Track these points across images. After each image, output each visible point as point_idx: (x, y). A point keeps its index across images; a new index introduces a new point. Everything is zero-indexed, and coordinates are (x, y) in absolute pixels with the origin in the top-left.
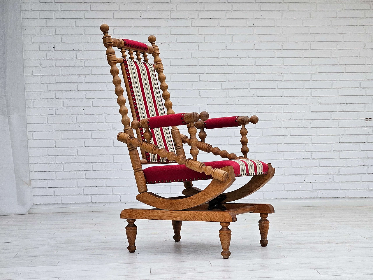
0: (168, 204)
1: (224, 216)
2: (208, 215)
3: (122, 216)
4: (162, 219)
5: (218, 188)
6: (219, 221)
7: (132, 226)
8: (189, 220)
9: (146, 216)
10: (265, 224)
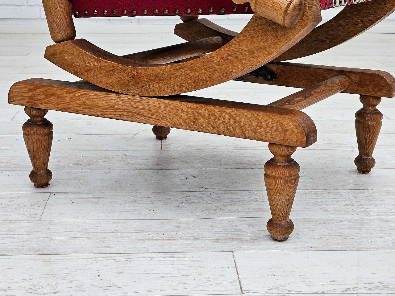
0: (126, 78)
1: (282, 126)
2: (234, 119)
3: (13, 98)
4: (111, 116)
5: (266, 44)
6: (266, 139)
7: (39, 125)
8: (180, 126)
9: (70, 103)
10: (372, 122)
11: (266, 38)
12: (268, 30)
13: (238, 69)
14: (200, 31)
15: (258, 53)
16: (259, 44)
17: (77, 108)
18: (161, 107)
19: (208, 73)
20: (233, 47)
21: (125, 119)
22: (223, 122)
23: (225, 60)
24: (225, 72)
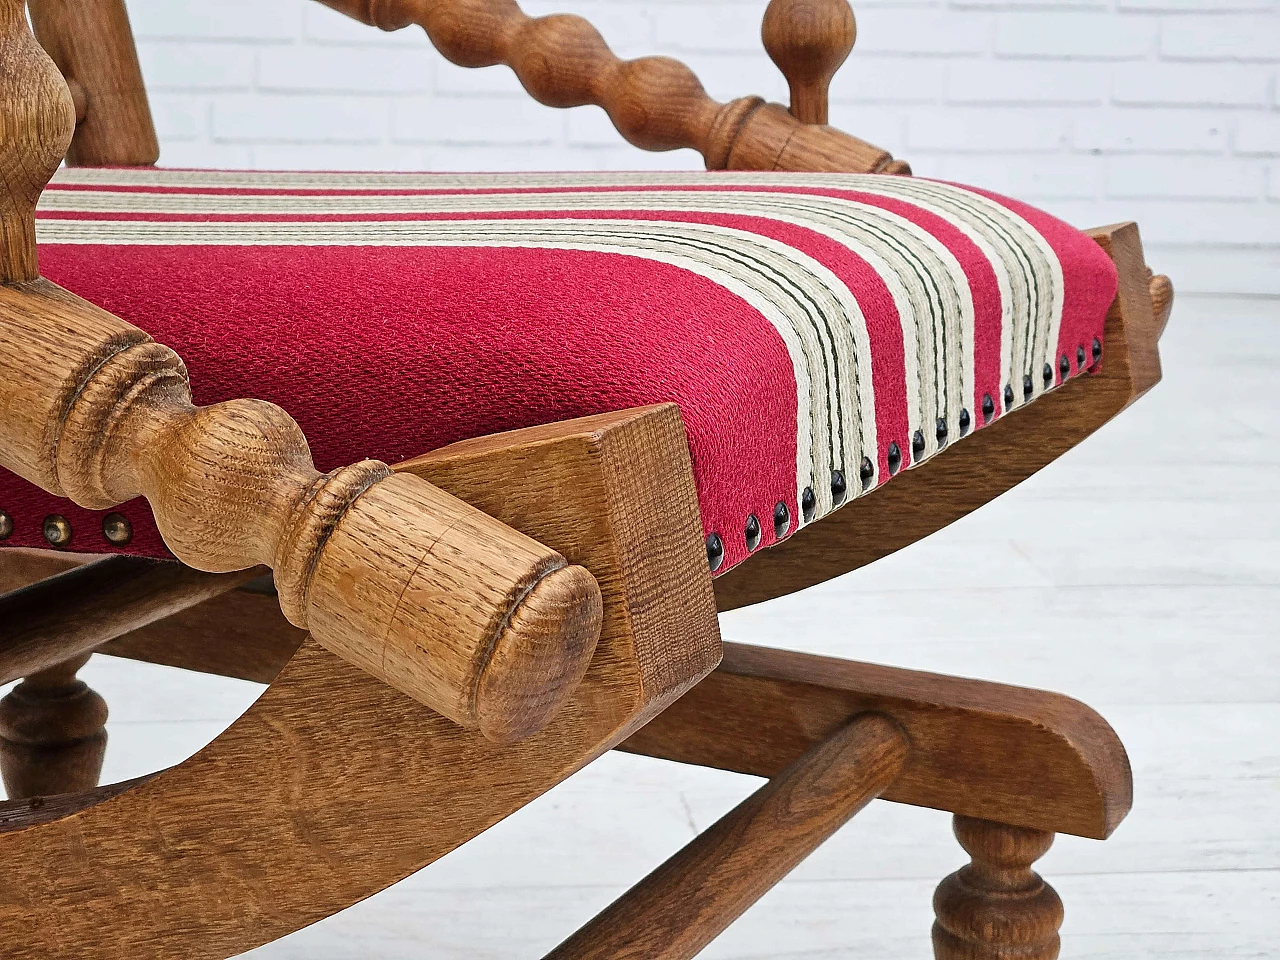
5: (394, 794)
10: (1013, 945)
11: (391, 762)
12: (400, 719)
13: (241, 914)
15: (350, 839)
16: (357, 791)
19: (79, 922)
20: (212, 790)
23: (169, 860)
24: (167, 926)
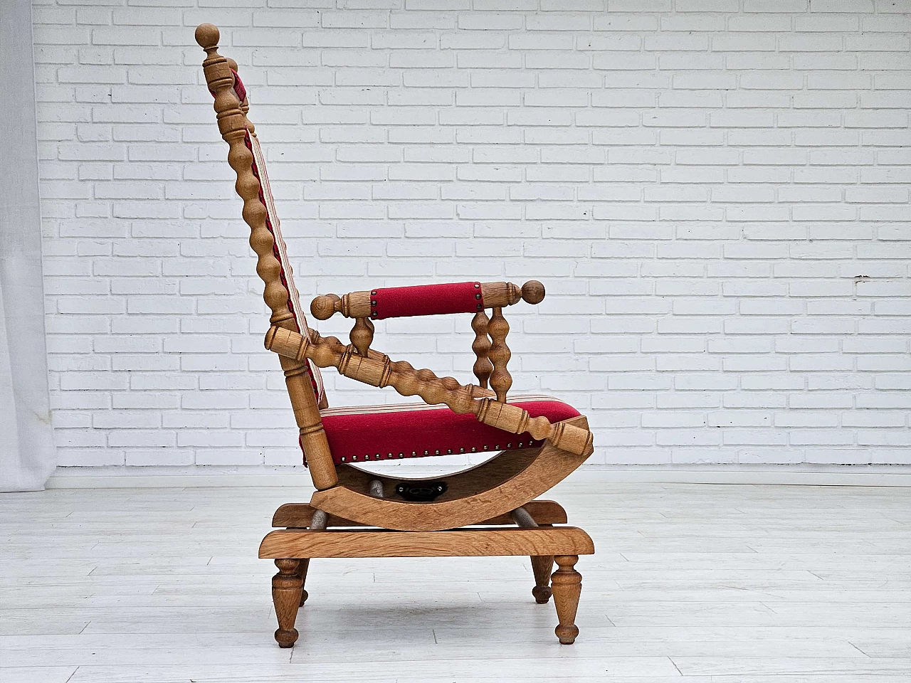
0: (412, 516)
9: (342, 548)
14: (351, 476)
16: (550, 472)
17: (351, 552)
18: (453, 539)
21: (410, 555)
22: (516, 544)
